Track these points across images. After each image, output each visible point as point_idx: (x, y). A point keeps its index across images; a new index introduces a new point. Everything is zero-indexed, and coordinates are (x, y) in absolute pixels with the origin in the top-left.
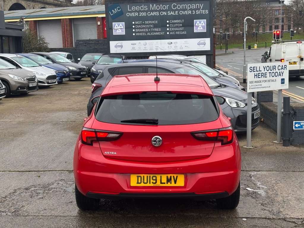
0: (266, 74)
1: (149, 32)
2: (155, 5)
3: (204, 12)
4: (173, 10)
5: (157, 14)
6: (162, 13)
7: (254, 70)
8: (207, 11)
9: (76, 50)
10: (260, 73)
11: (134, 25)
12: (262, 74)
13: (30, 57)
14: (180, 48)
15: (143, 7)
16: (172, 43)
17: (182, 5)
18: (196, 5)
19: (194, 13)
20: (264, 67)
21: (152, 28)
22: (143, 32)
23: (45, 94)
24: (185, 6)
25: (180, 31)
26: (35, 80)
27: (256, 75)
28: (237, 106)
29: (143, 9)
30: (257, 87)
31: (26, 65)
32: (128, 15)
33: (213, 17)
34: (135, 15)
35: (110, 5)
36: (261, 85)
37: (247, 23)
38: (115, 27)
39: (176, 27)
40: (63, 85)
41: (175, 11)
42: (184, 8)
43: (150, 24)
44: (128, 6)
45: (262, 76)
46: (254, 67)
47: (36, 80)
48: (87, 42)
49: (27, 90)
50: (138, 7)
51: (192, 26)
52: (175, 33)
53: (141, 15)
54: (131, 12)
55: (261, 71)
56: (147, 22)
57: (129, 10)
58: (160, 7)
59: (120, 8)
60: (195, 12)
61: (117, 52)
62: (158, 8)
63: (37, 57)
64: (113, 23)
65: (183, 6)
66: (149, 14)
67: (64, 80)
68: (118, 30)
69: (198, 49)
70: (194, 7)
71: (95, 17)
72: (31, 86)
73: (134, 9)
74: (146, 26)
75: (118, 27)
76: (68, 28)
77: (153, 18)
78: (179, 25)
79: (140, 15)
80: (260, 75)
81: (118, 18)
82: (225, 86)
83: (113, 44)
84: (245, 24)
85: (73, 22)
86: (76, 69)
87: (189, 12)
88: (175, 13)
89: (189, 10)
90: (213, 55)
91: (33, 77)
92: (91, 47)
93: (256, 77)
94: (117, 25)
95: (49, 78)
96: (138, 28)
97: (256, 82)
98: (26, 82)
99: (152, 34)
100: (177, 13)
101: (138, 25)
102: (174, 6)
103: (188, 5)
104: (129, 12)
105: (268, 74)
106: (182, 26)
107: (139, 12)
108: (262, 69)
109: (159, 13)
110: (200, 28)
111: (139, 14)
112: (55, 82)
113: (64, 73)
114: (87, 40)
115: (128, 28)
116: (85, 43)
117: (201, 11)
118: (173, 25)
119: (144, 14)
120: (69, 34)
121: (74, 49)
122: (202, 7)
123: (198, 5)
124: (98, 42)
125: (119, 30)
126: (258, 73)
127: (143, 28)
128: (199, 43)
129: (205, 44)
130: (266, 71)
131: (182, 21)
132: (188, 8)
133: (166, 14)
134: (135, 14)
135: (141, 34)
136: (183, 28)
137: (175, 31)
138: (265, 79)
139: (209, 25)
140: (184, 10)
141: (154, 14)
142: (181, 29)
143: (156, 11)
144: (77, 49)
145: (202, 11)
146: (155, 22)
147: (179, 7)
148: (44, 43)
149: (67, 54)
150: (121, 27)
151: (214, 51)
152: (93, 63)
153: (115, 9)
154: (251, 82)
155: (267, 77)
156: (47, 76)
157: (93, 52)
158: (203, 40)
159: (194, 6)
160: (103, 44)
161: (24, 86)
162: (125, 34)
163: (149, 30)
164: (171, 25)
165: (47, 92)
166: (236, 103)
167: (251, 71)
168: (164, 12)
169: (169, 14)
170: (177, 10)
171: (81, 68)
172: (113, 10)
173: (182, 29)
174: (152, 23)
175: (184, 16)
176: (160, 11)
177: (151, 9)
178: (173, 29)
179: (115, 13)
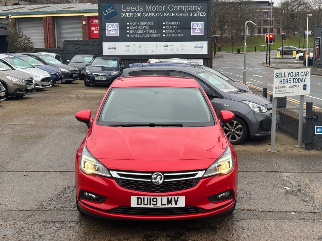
0: (290, 80)
1: (144, 33)
2: (151, 5)
3: (201, 15)
4: (169, 12)
5: (153, 15)
6: (158, 15)
7: (280, 76)
8: (204, 13)
9: (63, 51)
10: (285, 79)
11: (129, 26)
12: (287, 80)
13: (20, 58)
14: (177, 51)
15: (138, 7)
16: (168, 46)
17: (179, 7)
18: (194, 7)
19: (191, 15)
20: (288, 73)
21: (147, 29)
22: (137, 33)
23: (41, 97)
24: (182, 8)
25: (176, 33)
26: (32, 82)
27: (281, 80)
28: (260, 111)
29: (138, 10)
30: (282, 92)
31: (19, 66)
32: (123, 15)
33: (211, 20)
34: (130, 16)
35: (103, 5)
36: (285, 90)
37: (247, 27)
38: (109, 28)
39: (172, 29)
40: (55, 87)
41: (171, 12)
42: (181, 10)
43: (145, 25)
44: (123, 6)
45: (287, 82)
46: (279, 73)
47: (34, 82)
48: (75, 42)
49: (25, 93)
50: (133, 8)
51: (190, 28)
52: (172, 35)
53: (136, 15)
54: (125, 12)
55: (286, 77)
56: (142, 24)
57: (123, 10)
58: (156, 8)
59: (114, 8)
60: (193, 14)
61: (111, 54)
62: (154, 9)
63: (28, 58)
64: (106, 23)
65: (180, 8)
66: (144, 15)
67: (56, 82)
68: (111, 31)
69: (195, 52)
70: (191, 9)
71: (81, 16)
72: (29, 88)
74: (141, 28)
75: (112, 28)
76: (51, 27)
77: (149, 19)
78: (175, 27)
80: (284, 81)
81: (111, 18)
82: (245, 91)
83: (105, 45)
84: (245, 28)
85: (56, 20)
86: (68, 71)
87: (186, 14)
88: (171, 15)
89: (187, 11)
90: (210, 59)
91: (30, 79)
92: (79, 48)
93: (281, 82)
94: (110, 26)
95: (44, 80)
96: (132, 30)
97: (281, 87)
98: (24, 84)
99: (147, 35)
100: (173, 15)
101: (132, 26)
102: (171, 8)
103: (185, 7)
104: (123, 12)
105: (292, 80)
106: (179, 29)
107: (133, 12)
108: (287, 75)
109: (155, 15)
110: (197, 30)
111: (134, 15)
112: (50, 85)
113: (57, 75)
114: (75, 41)
115: (122, 29)
116: (74, 44)
117: (199, 13)
118: (170, 27)
119: (139, 15)
120: (52, 33)
121: (62, 50)
122: (199, 10)
123: (195, 7)
124: (88, 42)
125: (113, 31)
126: (284, 79)
127: (138, 29)
128: (196, 46)
129: (202, 48)
130: (290, 77)
131: (179, 23)
132: (185, 10)
133: (162, 16)
134: (130, 14)
135: (136, 36)
137: (172, 33)
138: (289, 85)
139: (206, 28)
140: (181, 12)
142: (177, 31)
143: (152, 12)
144: (65, 50)
145: (200, 14)
146: (150, 23)
147: (176, 8)
148: (29, 43)
149: (55, 55)
150: (115, 27)
151: (212, 55)
152: (86, 65)
153: (109, 9)
154: (276, 88)
155: (290, 83)
156: (42, 78)
157: (82, 54)
158: (200, 44)
159: (192, 8)
160: (93, 45)
161: (22, 88)
162: (118, 35)
163: (145, 32)
164: (167, 27)
165: (43, 95)
166: (258, 108)
167: (277, 76)
168: (160, 13)
169: (165, 15)
170: (173, 11)
171: (73, 71)
172: (106, 10)
173: (179, 31)
174: (147, 24)
175: (180, 19)
176: (156, 12)
177: (146, 10)
178: (169, 31)
179: (109, 12)
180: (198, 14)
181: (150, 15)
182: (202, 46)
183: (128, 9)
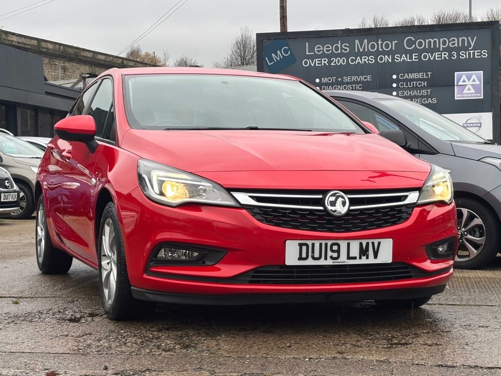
2: (366, 41)
3: (477, 56)
4: (406, 52)
5: (371, 60)
6: (381, 59)
8: (484, 52)
11: (320, 85)
15: (339, 46)
17: (427, 41)
18: (460, 39)
19: (454, 57)
24: (435, 42)
25: (422, 97)
29: (339, 51)
32: (307, 63)
33: (500, 66)
34: (321, 63)
35: (267, 43)
39: (413, 88)
41: (410, 53)
42: (432, 47)
44: (307, 43)
50: (329, 47)
51: (451, 85)
53: (335, 63)
54: (312, 58)
57: (307, 53)
58: (378, 44)
59: (289, 49)
60: (458, 55)
62: (373, 47)
65: (430, 42)
66: (352, 61)
70: (454, 44)
73: (319, 51)
74: (345, 88)
77: (362, 69)
78: (419, 84)
79: (332, 64)
87: (443, 56)
88: (411, 58)
89: (444, 50)
100: (415, 59)
101: (327, 84)
102: (410, 43)
103: (441, 40)
104: (308, 57)
106: (428, 87)
107: (329, 57)
109: (376, 59)
111: (330, 62)
117: (472, 52)
118: (407, 85)
119: (342, 61)
122: (472, 45)
123: (463, 40)
128: (466, 123)
129: (480, 127)
131: (427, 75)
132: (441, 46)
133: (390, 61)
134: (321, 61)
136: (429, 90)
137: (412, 98)
139: (489, 83)
140: (432, 51)
141: (363, 60)
142: (424, 92)
143: (368, 54)
145: (474, 53)
146: (365, 78)
147: (420, 44)
153: (278, 52)
158: (476, 117)
159: (456, 42)
164: (402, 85)
168: (386, 56)
169: (398, 60)
170: (415, 50)
172: (273, 55)
173: (427, 92)
174: (359, 80)
175: (431, 65)
176: (377, 54)
177: (356, 51)
178: (405, 93)
179: (279, 59)
180: (470, 54)
181: (365, 60)
182: (481, 123)
183: (317, 51)
